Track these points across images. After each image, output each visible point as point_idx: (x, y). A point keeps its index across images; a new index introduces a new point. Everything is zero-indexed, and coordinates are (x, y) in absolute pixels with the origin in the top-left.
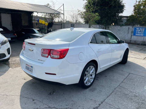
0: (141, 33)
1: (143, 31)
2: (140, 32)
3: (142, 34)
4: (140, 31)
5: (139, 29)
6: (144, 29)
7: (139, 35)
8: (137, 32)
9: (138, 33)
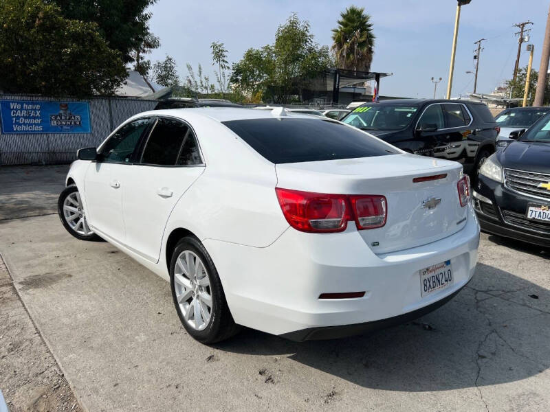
0: (32, 121)
1: (38, 114)
2: (26, 118)
3: (36, 125)
4: (24, 113)
5: (19, 106)
6: (38, 107)
7: (28, 128)
8: (18, 118)
9: (22, 120)
